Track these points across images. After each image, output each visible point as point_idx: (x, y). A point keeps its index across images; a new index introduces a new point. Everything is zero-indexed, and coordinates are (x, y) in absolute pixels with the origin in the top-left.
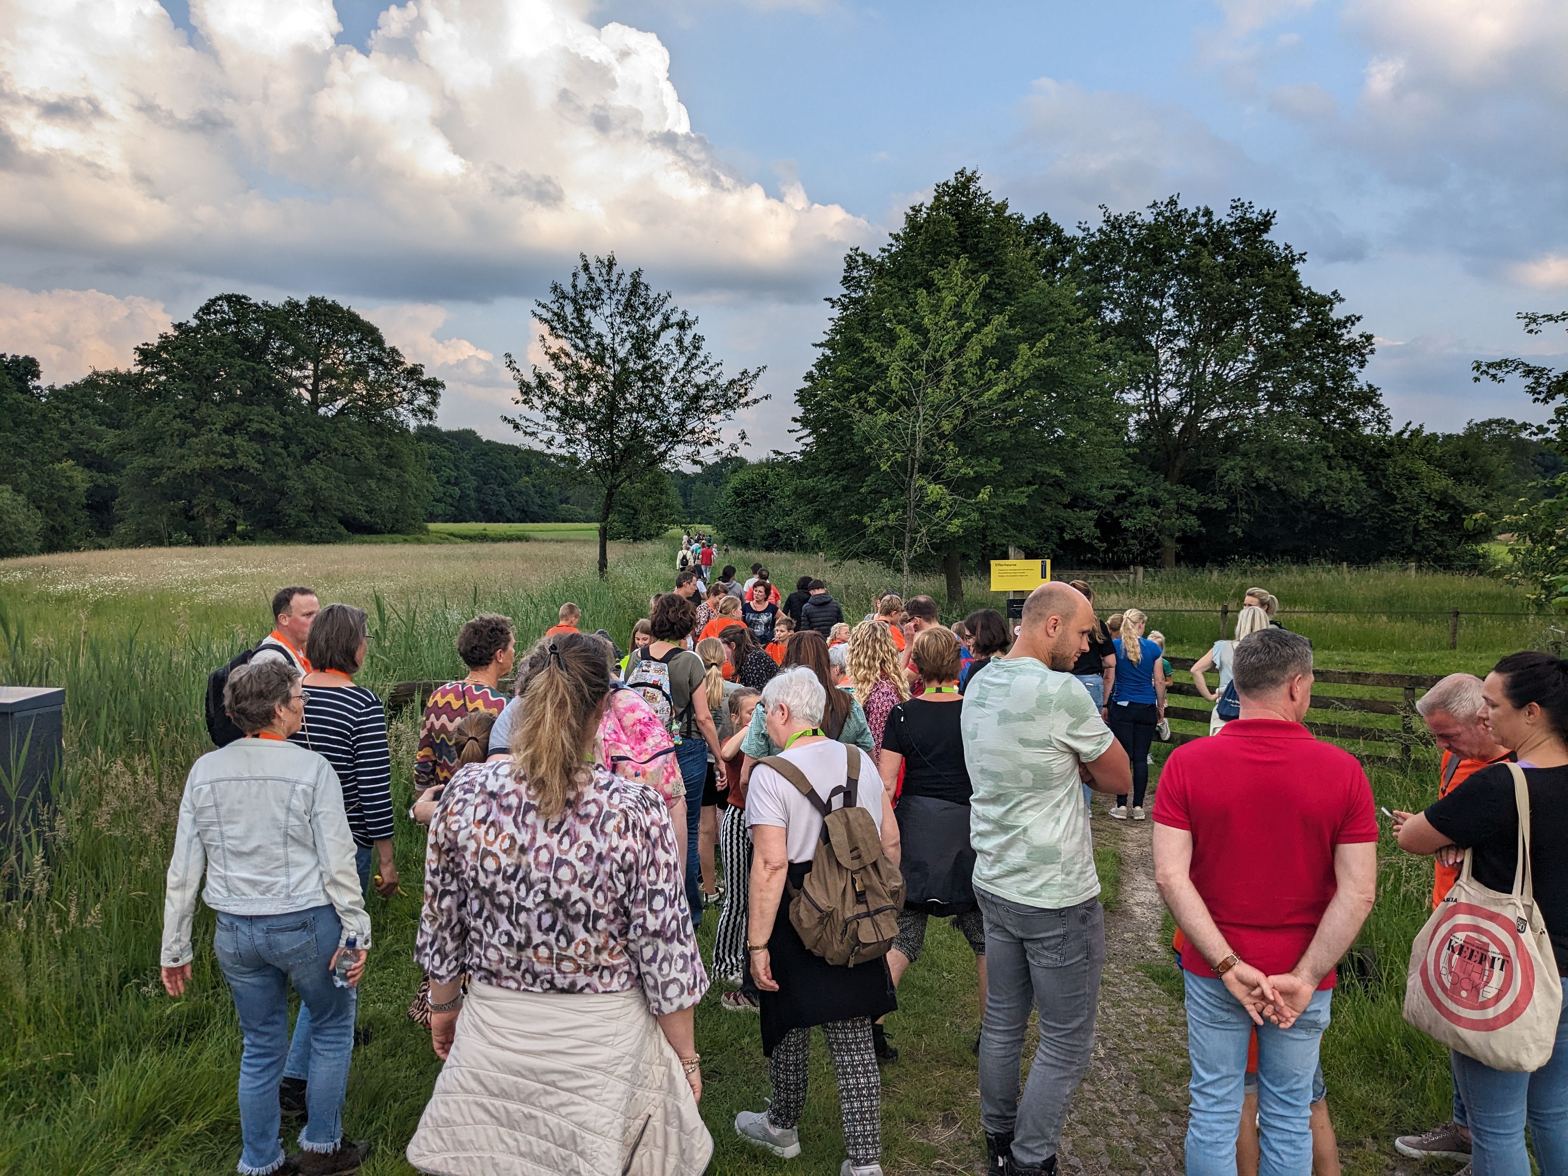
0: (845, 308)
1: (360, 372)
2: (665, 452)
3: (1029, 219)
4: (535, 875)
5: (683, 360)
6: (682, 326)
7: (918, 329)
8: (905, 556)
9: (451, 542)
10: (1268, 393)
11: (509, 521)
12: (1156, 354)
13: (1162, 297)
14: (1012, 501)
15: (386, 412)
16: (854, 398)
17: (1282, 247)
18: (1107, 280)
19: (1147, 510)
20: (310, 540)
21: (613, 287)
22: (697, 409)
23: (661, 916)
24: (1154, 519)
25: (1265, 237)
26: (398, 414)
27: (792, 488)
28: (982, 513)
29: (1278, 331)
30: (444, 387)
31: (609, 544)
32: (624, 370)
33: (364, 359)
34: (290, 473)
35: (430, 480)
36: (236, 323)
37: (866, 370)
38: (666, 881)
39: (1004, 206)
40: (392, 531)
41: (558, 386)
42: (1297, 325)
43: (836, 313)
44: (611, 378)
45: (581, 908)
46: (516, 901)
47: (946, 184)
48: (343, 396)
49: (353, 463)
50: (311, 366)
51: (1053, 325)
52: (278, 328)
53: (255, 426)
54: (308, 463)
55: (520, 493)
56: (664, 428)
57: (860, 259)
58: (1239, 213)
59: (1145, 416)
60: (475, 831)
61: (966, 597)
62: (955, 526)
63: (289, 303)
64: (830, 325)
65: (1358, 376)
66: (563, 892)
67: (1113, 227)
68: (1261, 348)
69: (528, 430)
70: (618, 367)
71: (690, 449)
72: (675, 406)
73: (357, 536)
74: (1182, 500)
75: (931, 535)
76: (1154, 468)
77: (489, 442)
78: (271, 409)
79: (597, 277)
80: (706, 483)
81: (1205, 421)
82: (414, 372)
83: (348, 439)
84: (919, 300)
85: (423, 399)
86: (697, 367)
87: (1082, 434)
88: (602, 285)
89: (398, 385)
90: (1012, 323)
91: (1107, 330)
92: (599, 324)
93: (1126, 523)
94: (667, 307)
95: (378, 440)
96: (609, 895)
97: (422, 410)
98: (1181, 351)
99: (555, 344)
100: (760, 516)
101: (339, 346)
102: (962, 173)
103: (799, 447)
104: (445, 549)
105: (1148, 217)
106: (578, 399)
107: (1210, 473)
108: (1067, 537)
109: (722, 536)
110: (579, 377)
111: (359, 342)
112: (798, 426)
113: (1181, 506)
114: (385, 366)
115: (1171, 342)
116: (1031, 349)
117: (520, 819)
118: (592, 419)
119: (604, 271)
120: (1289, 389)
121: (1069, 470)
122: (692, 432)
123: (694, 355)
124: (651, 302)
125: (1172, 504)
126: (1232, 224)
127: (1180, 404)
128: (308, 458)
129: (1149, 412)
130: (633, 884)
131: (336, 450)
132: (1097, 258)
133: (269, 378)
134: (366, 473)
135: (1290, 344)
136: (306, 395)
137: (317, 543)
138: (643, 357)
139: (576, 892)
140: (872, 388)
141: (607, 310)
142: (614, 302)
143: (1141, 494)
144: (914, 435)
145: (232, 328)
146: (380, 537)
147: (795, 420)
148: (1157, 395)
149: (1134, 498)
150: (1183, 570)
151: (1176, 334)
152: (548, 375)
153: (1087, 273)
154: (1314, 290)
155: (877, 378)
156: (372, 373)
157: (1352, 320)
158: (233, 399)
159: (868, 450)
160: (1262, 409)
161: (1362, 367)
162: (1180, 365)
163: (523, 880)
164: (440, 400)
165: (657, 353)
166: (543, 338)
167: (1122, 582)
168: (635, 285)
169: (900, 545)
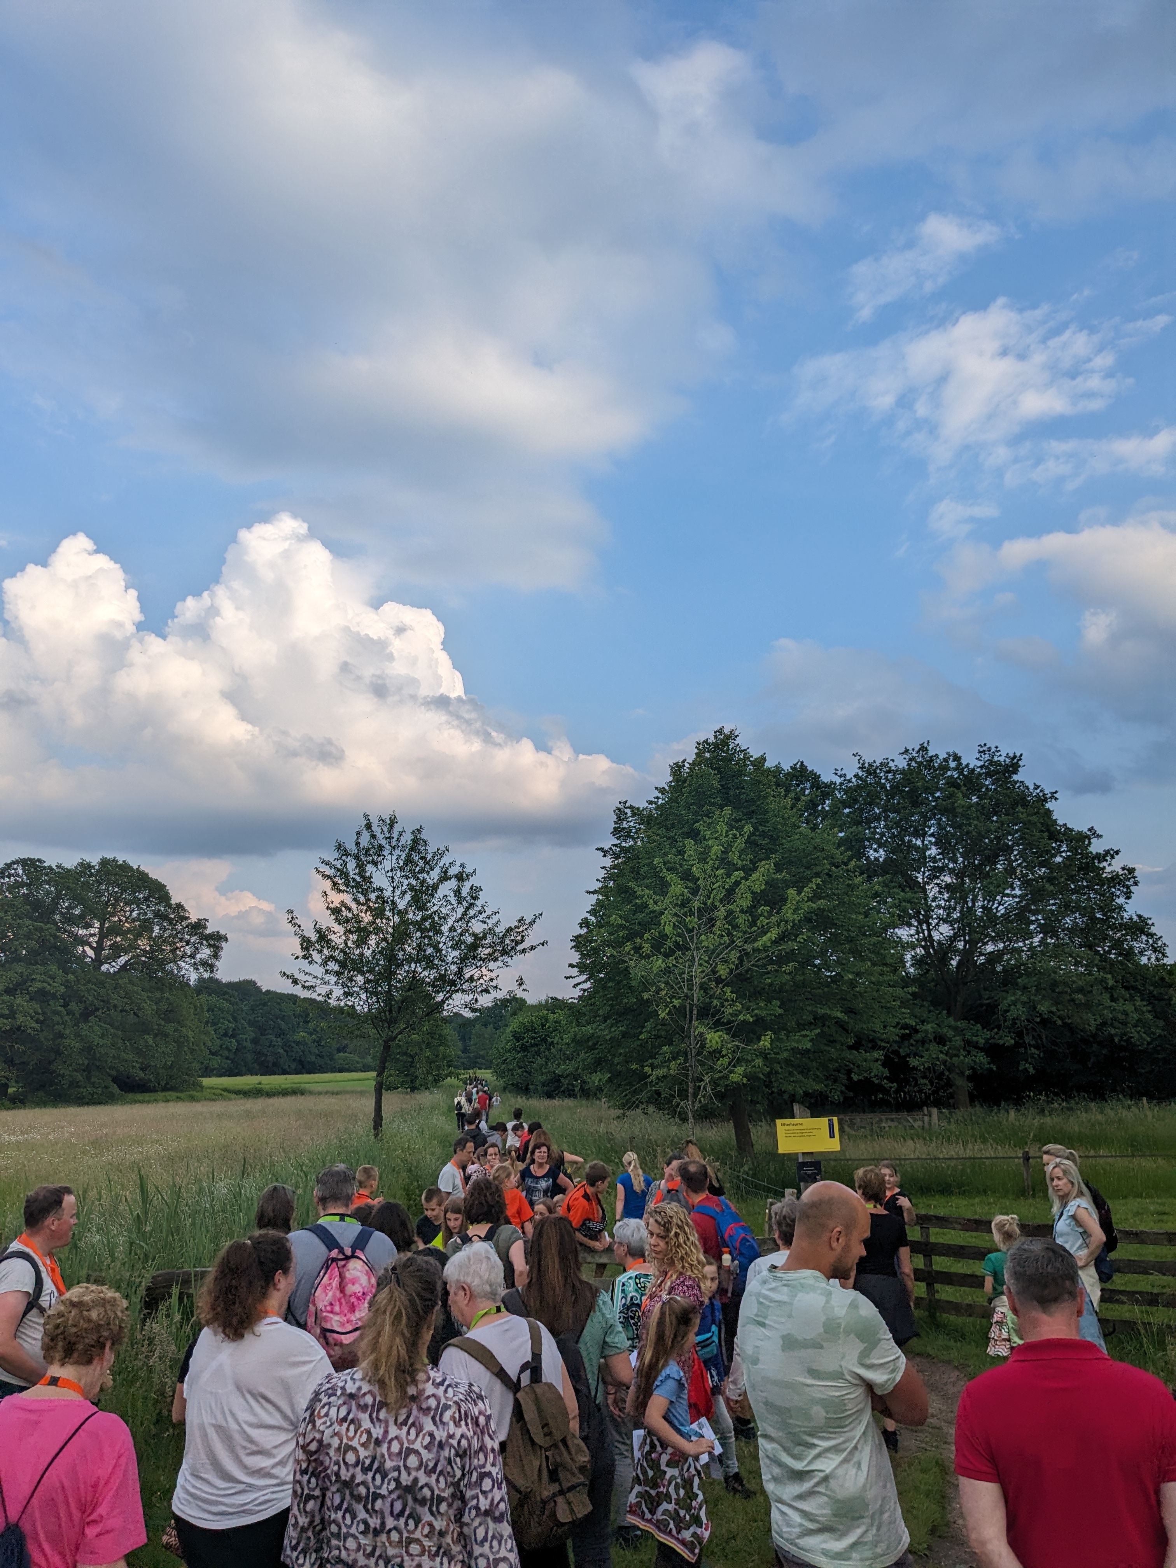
0: (617, 857)
1: (146, 927)
2: (443, 1002)
3: (786, 767)
4: (389, 1464)
5: (461, 910)
6: (461, 877)
7: (687, 876)
8: (688, 1106)
9: (225, 1099)
10: (1040, 925)
11: (284, 1072)
12: (924, 891)
13: (924, 835)
14: (795, 1045)
15: (168, 967)
16: (628, 947)
17: (1031, 787)
18: (869, 822)
19: (934, 1047)
20: (81, 1101)
21: (394, 843)
22: (474, 958)
23: (490, 1496)
24: (942, 1056)
25: (1015, 777)
26: (179, 968)
27: (571, 1034)
28: (765, 1058)
29: (1041, 865)
30: (226, 940)
31: (387, 1096)
32: (404, 922)
33: (150, 915)
34: (67, 1032)
35: (207, 1033)
36: (28, 885)
37: (640, 916)
38: (493, 1465)
39: (763, 759)
40: (165, 1089)
41: (338, 939)
42: (1058, 859)
43: (608, 862)
44: (390, 930)
45: (426, 1492)
46: (372, 1490)
47: (706, 742)
48: (126, 953)
49: (132, 1019)
50: (97, 925)
51: (819, 869)
52: (68, 888)
53: (38, 985)
54: (86, 1020)
55: (298, 1043)
56: (442, 977)
57: (628, 811)
58: (987, 757)
59: (920, 951)
60: (337, 1428)
61: (757, 1148)
62: (737, 1075)
63: (81, 864)
64: (602, 874)
65: (1126, 907)
66: (411, 1478)
67: (869, 773)
68: (1026, 883)
69: (307, 984)
70: (397, 919)
71: (468, 998)
72: (453, 955)
73: (131, 1096)
74: (968, 1036)
75: (715, 1083)
76: (935, 1003)
77: (268, 992)
78: (54, 968)
79: (379, 835)
80: (485, 1025)
81: (981, 954)
82: (198, 927)
83: (127, 995)
84: (687, 848)
85: (205, 953)
86: (473, 917)
87: (858, 974)
88: (383, 842)
89: (181, 940)
90: (778, 868)
91: (871, 870)
92: (379, 878)
93: (913, 1062)
94: (446, 860)
95: (158, 995)
96: (449, 1479)
97: (204, 963)
98: (948, 887)
99: (336, 899)
100: (540, 1061)
101: (126, 904)
102: (720, 731)
103: (577, 993)
104: (218, 1107)
105: (901, 763)
106: (357, 952)
107: (992, 1008)
108: (855, 1078)
109: (501, 1083)
110: (359, 930)
111: (146, 899)
112: (574, 972)
113: (968, 1043)
114: (170, 921)
115: (938, 877)
116: (799, 893)
117: (374, 1415)
118: (371, 971)
119: (385, 829)
120: (1060, 921)
121: (850, 1011)
122: (471, 979)
123: (472, 905)
124: (429, 857)
125: (958, 1041)
126: (981, 767)
127: (953, 939)
128: (86, 1015)
129: (923, 947)
130: (467, 1469)
131: (115, 1006)
132: (856, 801)
133: (56, 937)
134: (144, 1028)
135: (1055, 878)
136: (90, 952)
137: (88, 1104)
138: (422, 908)
139: (423, 1479)
140: (646, 936)
141: (387, 864)
142: (394, 858)
143: (926, 1031)
144: (690, 980)
145: (24, 890)
146: (153, 1096)
147: (571, 966)
148: (929, 930)
149: (919, 1036)
150: (978, 1110)
151: (941, 870)
152: (329, 929)
153: (848, 815)
154: (1069, 826)
155: (652, 922)
156: (156, 929)
157: (1111, 854)
158: (18, 959)
159: (646, 996)
160: (1036, 940)
161: (1128, 898)
162: (949, 900)
163: (378, 1470)
164: (222, 953)
165: (436, 904)
166: (325, 894)
167: (917, 1124)
168: (416, 841)
169: (683, 1094)
